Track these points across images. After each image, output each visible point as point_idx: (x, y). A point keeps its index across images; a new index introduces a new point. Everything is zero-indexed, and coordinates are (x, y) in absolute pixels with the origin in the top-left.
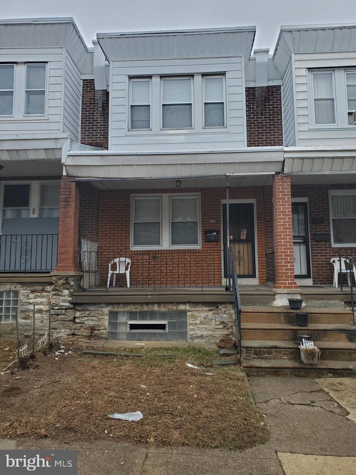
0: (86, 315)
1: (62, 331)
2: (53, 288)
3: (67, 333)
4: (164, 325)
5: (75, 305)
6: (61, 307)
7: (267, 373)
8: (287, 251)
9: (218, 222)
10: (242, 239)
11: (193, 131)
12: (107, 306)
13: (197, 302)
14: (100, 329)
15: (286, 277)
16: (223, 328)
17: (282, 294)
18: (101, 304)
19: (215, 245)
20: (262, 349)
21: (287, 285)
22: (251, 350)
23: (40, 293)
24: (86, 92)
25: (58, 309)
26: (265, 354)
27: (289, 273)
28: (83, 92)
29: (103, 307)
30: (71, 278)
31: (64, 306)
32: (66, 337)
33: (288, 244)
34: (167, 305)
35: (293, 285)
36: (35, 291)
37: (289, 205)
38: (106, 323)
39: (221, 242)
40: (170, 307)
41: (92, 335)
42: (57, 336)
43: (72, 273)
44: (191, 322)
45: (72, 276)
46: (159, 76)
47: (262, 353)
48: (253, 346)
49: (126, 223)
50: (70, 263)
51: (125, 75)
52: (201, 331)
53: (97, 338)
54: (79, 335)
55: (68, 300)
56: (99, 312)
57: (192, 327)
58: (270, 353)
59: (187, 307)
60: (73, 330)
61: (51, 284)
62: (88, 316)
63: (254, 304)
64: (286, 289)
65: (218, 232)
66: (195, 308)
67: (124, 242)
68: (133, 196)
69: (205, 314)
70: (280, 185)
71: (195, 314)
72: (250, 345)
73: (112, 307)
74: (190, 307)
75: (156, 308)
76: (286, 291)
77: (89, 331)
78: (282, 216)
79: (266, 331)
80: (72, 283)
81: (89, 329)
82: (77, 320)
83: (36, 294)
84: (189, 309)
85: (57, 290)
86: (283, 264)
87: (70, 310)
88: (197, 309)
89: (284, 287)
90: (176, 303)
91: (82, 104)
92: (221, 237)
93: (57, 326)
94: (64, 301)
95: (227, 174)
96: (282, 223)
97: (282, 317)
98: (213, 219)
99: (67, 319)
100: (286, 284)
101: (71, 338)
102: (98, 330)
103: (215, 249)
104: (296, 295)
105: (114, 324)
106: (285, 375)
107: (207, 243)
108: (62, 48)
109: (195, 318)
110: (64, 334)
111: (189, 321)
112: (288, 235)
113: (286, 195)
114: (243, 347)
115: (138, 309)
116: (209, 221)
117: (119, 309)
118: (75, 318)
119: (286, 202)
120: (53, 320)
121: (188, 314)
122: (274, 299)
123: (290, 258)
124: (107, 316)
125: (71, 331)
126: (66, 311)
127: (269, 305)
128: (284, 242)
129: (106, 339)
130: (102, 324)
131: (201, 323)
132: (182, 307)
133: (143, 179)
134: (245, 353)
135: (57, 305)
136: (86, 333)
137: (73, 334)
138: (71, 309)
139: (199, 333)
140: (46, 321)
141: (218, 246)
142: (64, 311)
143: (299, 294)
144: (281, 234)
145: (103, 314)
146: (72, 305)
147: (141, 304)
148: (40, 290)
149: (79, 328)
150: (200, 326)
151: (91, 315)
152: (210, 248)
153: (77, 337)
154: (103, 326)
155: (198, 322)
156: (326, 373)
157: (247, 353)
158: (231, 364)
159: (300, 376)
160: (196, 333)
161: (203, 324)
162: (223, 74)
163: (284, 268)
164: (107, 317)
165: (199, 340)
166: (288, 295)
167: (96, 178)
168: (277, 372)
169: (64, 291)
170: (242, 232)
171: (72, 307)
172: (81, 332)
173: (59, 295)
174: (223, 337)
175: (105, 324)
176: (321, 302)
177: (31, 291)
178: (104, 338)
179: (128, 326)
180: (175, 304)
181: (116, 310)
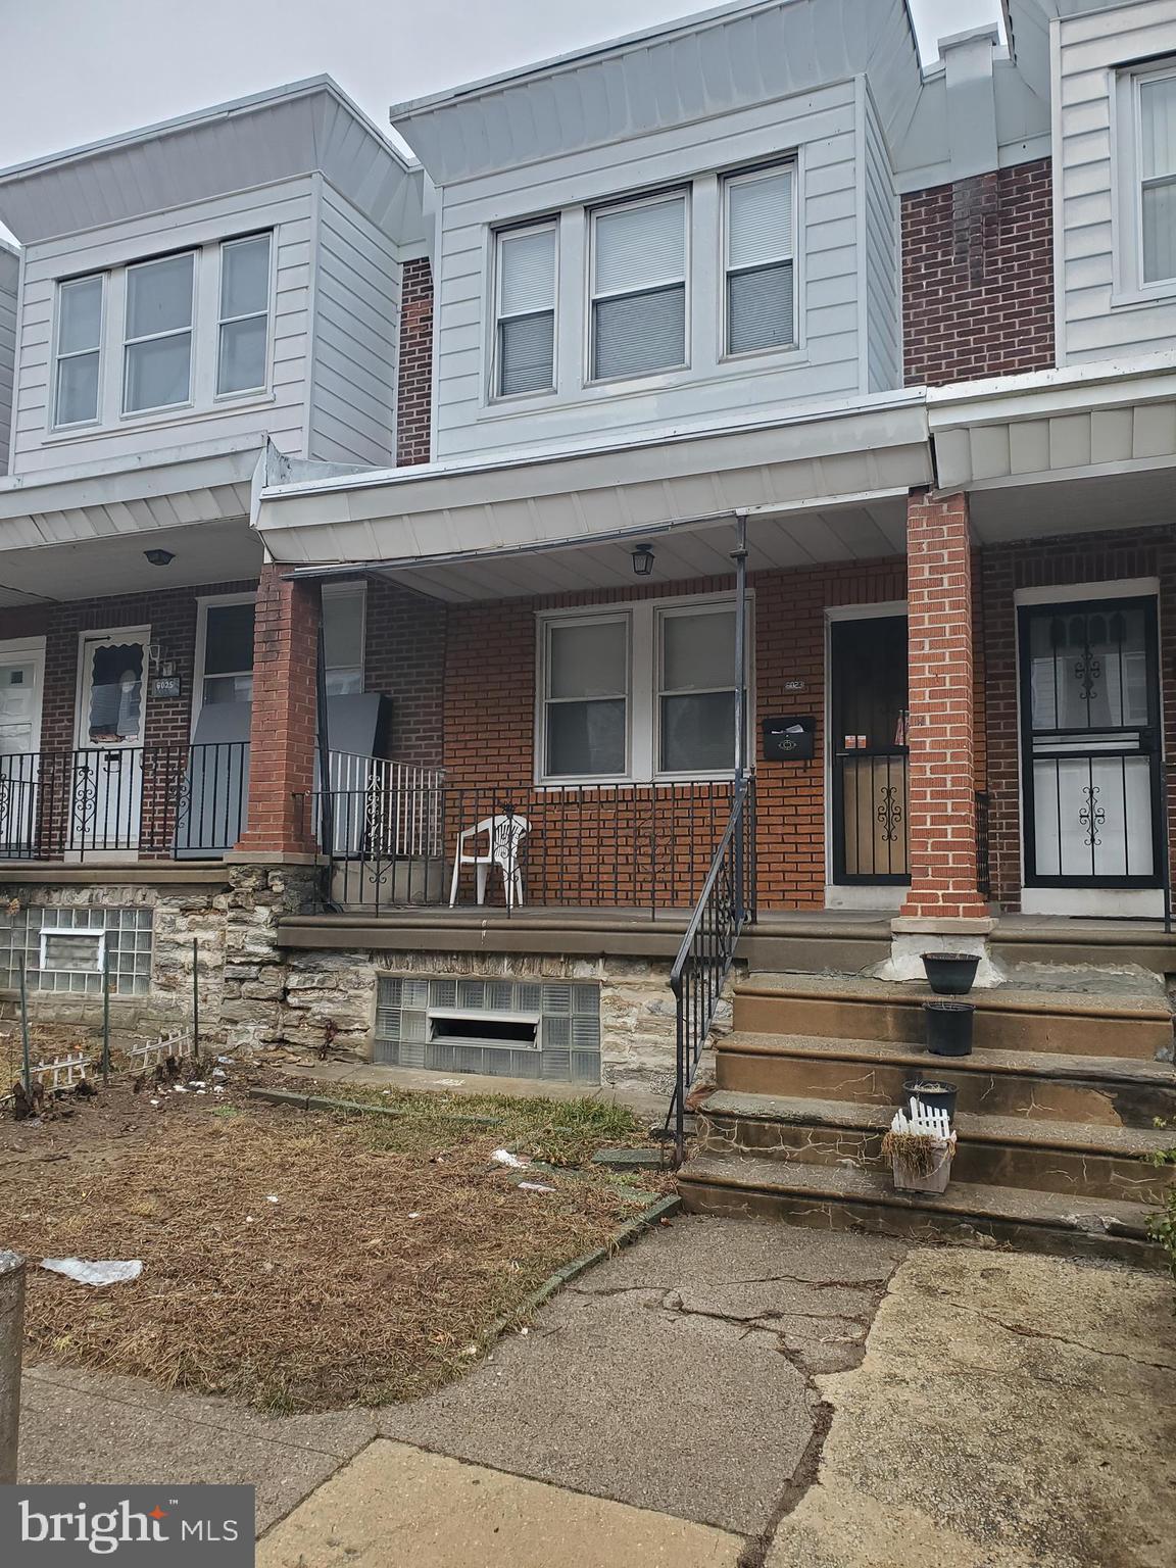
0: (314, 985)
1: (251, 1028)
2: (229, 900)
3: (262, 1036)
4: (532, 1026)
5: (287, 954)
6: (249, 959)
7: (756, 1208)
8: (945, 779)
9: (815, 689)
10: (901, 744)
11: (686, 376)
12: (371, 960)
13: (631, 956)
14: (351, 1028)
15: (936, 872)
16: (711, 1049)
17: (915, 937)
18: (355, 951)
19: (799, 768)
20: (767, 1124)
21: (941, 903)
22: (731, 1126)
23: (201, 914)
24: (413, 299)
25: (241, 964)
26: (777, 1142)
27: (950, 861)
28: (405, 301)
29: (361, 961)
30: (276, 870)
31: (256, 955)
32: (259, 1046)
33: (949, 752)
34: (538, 961)
35: (962, 905)
36: (192, 910)
37: (955, 606)
38: (368, 1012)
39: (822, 758)
40: (549, 968)
41: (329, 1047)
42: (237, 1045)
43: (276, 856)
44: (610, 1022)
45: (277, 866)
46: (581, 206)
47: (767, 1138)
48: (736, 1112)
49: (522, 705)
50: (276, 827)
51: (478, 224)
52: (639, 1054)
53: (341, 1057)
54: (295, 1044)
55: (266, 937)
56: (349, 977)
57: (613, 1037)
58: (796, 1141)
59: (599, 972)
60: (279, 1027)
61: (227, 889)
62: (321, 989)
63: (811, 967)
64: (934, 918)
65: (811, 724)
66: (625, 974)
67: (516, 767)
68: (544, 619)
69: (657, 995)
70: (925, 534)
71: (624, 993)
72: (726, 1107)
73: (384, 962)
74: (607, 971)
75: (505, 970)
76: (930, 924)
77: (321, 1033)
78: (927, 647)
79: (808, 1061)
80: (278, 887)
81: (322, 1028)
82: (292, 1000)
83: (193, 916)
84: (604, 979)
85: (240, 907)
86: (928, 826)
87: (271, 967)
88: (631, 978)
89: (926, 912)
90: (565, 958)
91: (402, 339)
92: (822, 739)
93: (237, 1014)
94: (256, 940)
95: (740, 512)
96: (927, 675)
97: (889, 1019)
98: (795, 678)
99: (263, 993)
100: (935, 898)
101: (275, 1050)
102: (347, 1031)
103: (801, 782)
104: (970, 940)
105: (389, 1016)
106: (817, 1222)
107: (772, 765)
108: (310, 176)
109: (622, 1008)
110: (254, 1038)
111: (607, 1017)
112: (949, 719)
113: (945, 569)
114: (705, 1113)
115: (455, 970)
116: (782, 687)
117: (404, 970)
118: (286, 991)
119: (945, 593)
120: (228, 996)
121: (605, 993)
122: (887, 955)
123: (953, 803)
124: (371, 989)
125: (272, 1031)
126: (260, 970)
127: (868, 973)
128: (934, 744)
129: (365, 1060)
130: (356, 1014)
131: (641, 1027)
132: (583, 971)
133: (478, 553)
134: (711, 1135)
135: (239, 951)
136: (314, 1038)
137: (282, 1042)
138: (275, 964)
139: (634, 1060)
140: (214, 996)
141: (809, 773)
142: (256, 968)
143: (983, 939)
144: (923, 717)
145: (359, 985)
146: (278, 953)
147: (465, 955)
148: (204, 907)
149: (296, 1023)
150: (636, 1036)
151: (330, 984)
152: (783, 779)
153: (290, 1049)
154: (358, 1021)
155: (631, 1022)
156: (969, 1230)
157: (717, 1132)
158: (645, 1165)
159: (871, 1232)
160: (623, 1060)
161: (647, 1030)
162: (788, 157)
163: (931, 841)
164: (369, 994)
165: (634, 1082)
166: (939, 940)
167: (349, 562)
168: (792, 1206)
169: (258, 908)
170: (900, 720)
171: (277, 959)
172: (300, 1035)
173: (245, 922)
174: (712, 1077)
175: (364, 1014)
176: (1066, 971)
177: (181, 910)
178: (361, 1058)
179: (429, 1023)
180: (562, 960)
181: (394, 971)
